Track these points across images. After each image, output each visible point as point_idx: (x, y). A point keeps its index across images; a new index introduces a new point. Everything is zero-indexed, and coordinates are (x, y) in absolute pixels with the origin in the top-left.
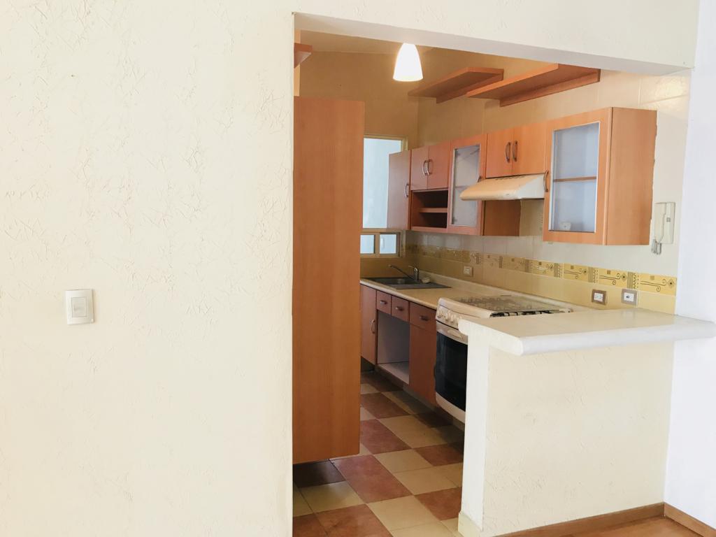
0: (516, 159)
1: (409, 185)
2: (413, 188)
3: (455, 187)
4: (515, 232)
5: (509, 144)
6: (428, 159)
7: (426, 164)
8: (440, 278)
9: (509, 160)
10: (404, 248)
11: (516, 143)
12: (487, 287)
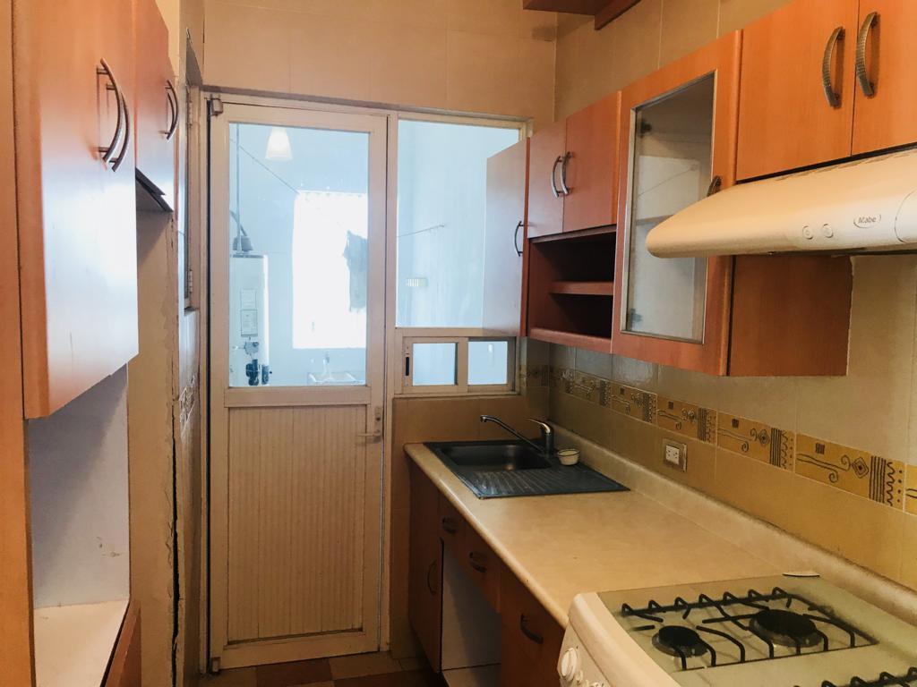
0: (870, 88)
1: (525, 225)
2: (532, 233)
3: (634, 222)
4: (829, 361)
5: (840, 36)
6: (563, 154)
7: (560, 165)
8: (607, 459)
9: (836, 99)
10: (524, 372)
11: (875, 22)
12: (731, 513)
